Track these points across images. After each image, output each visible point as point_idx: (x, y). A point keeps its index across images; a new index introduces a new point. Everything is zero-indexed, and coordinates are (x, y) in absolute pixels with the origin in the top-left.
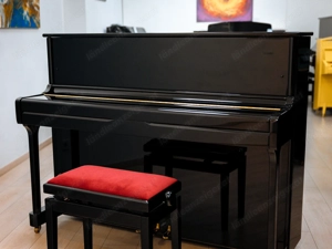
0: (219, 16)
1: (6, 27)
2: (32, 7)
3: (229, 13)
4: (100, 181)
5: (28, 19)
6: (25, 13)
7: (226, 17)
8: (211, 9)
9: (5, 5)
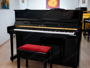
0: (51, 7)
1: (1, 9)
2: (7, 4)
3: (54, 7)
4: (32, 48)
5: (7, 6)
6: (6, 5)
7: (53, 7)
8: (50, 5)
9: (1, 3)
